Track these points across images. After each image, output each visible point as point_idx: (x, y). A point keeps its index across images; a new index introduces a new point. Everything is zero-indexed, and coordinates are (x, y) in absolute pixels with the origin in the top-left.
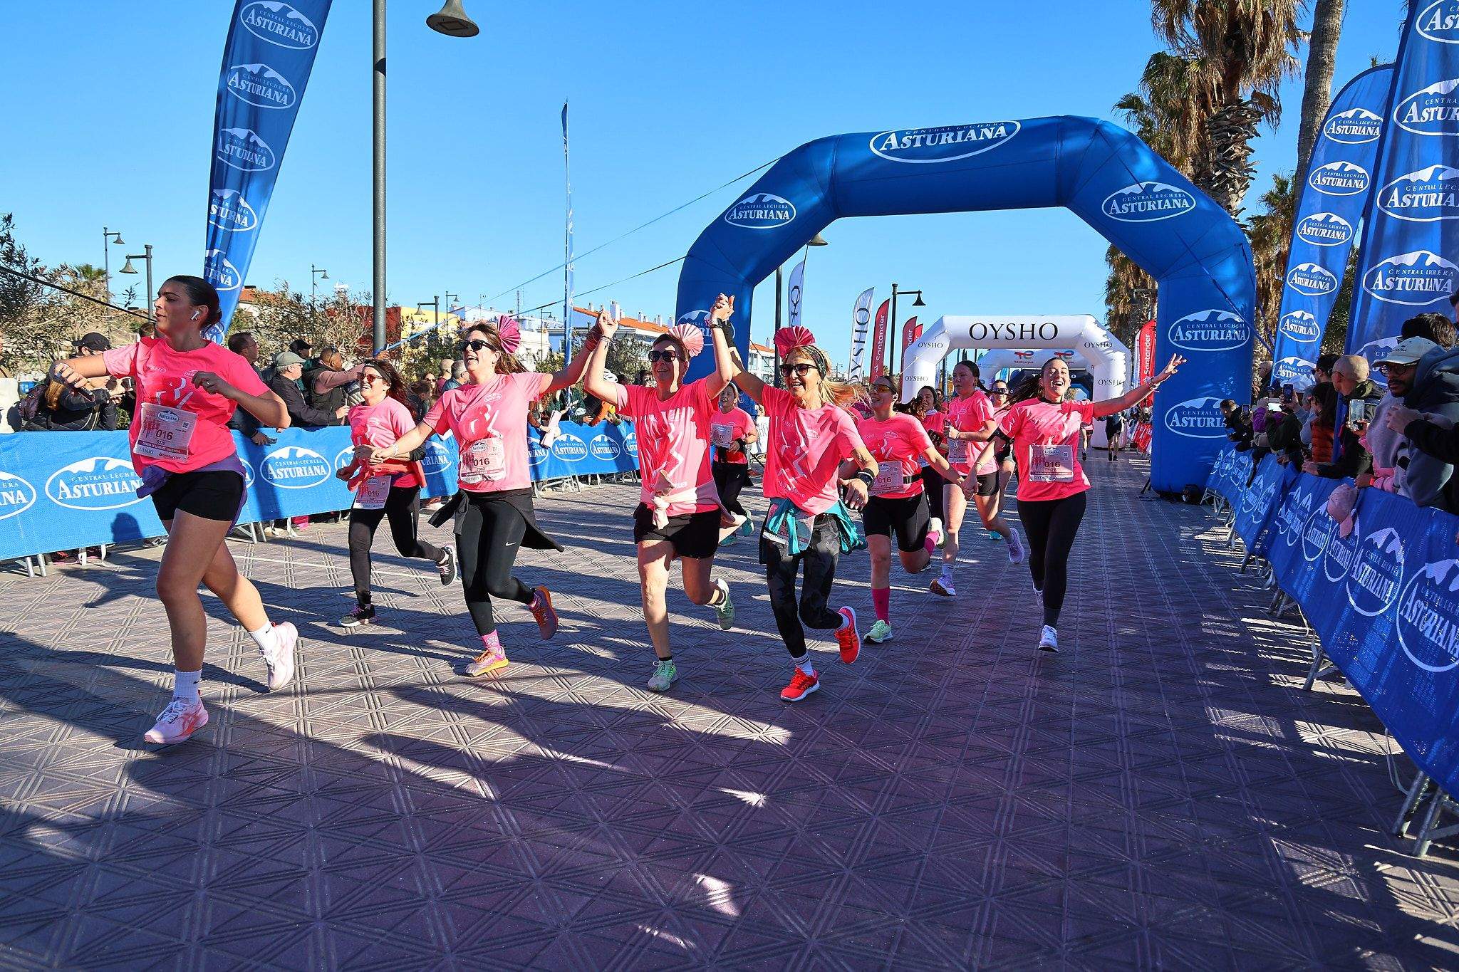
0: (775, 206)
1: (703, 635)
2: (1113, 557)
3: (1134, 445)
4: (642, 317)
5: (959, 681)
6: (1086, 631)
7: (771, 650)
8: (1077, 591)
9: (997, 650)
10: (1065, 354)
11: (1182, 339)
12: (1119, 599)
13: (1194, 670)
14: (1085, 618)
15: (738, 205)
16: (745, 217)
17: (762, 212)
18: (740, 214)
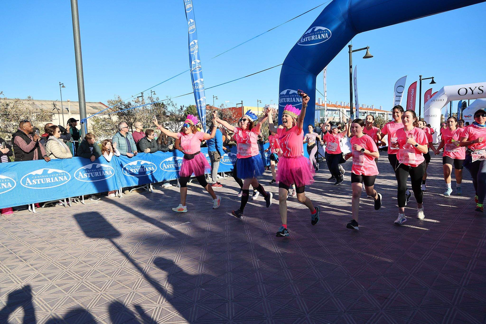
17: (314, 36)
18: (304, 40)
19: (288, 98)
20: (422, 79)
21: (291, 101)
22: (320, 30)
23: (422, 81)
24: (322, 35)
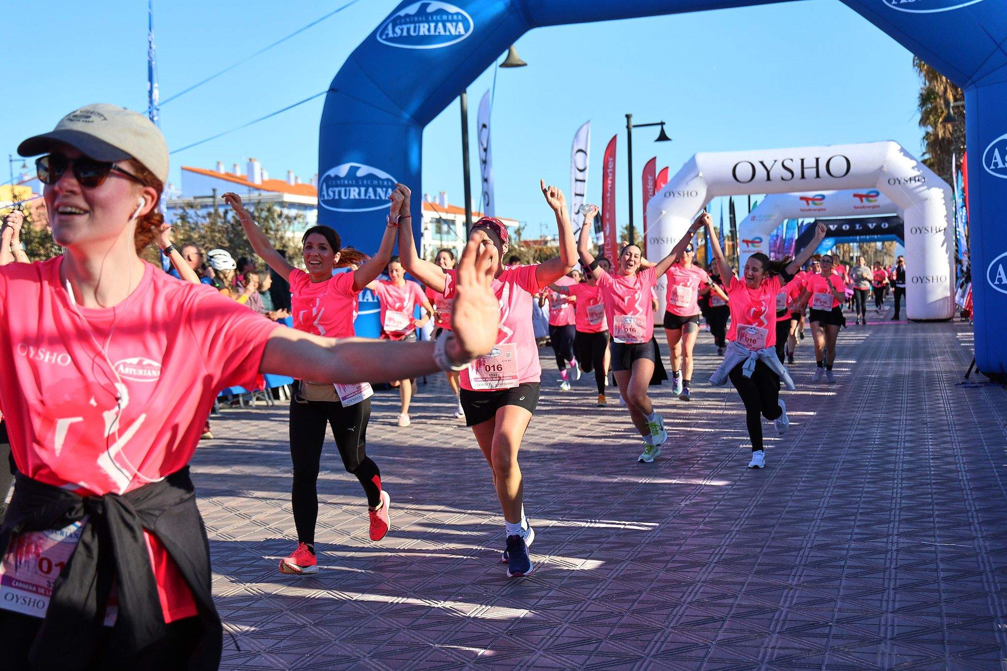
0: (445, 17)
1: (328, 608)
2: (912, 466)
3: (965, 314)
4: (292, 176)
5: (673, 646)
6: (856, 567)
7: (421, 621)
8: (853, 514)
9: (731, 601)
10: (867, 196)
11: (1001, 165)
12: (908, 521)
13: (995, 609)
14: (860, 550)
15: (394, 19)
16: (405, 34)
17: (426, 26)
18: (398, 30)
19: (352, 189)
20: (635, 126)
21: (363, 197)
22: (441, 12)
23: (634, 131)
24: (448, 25)
